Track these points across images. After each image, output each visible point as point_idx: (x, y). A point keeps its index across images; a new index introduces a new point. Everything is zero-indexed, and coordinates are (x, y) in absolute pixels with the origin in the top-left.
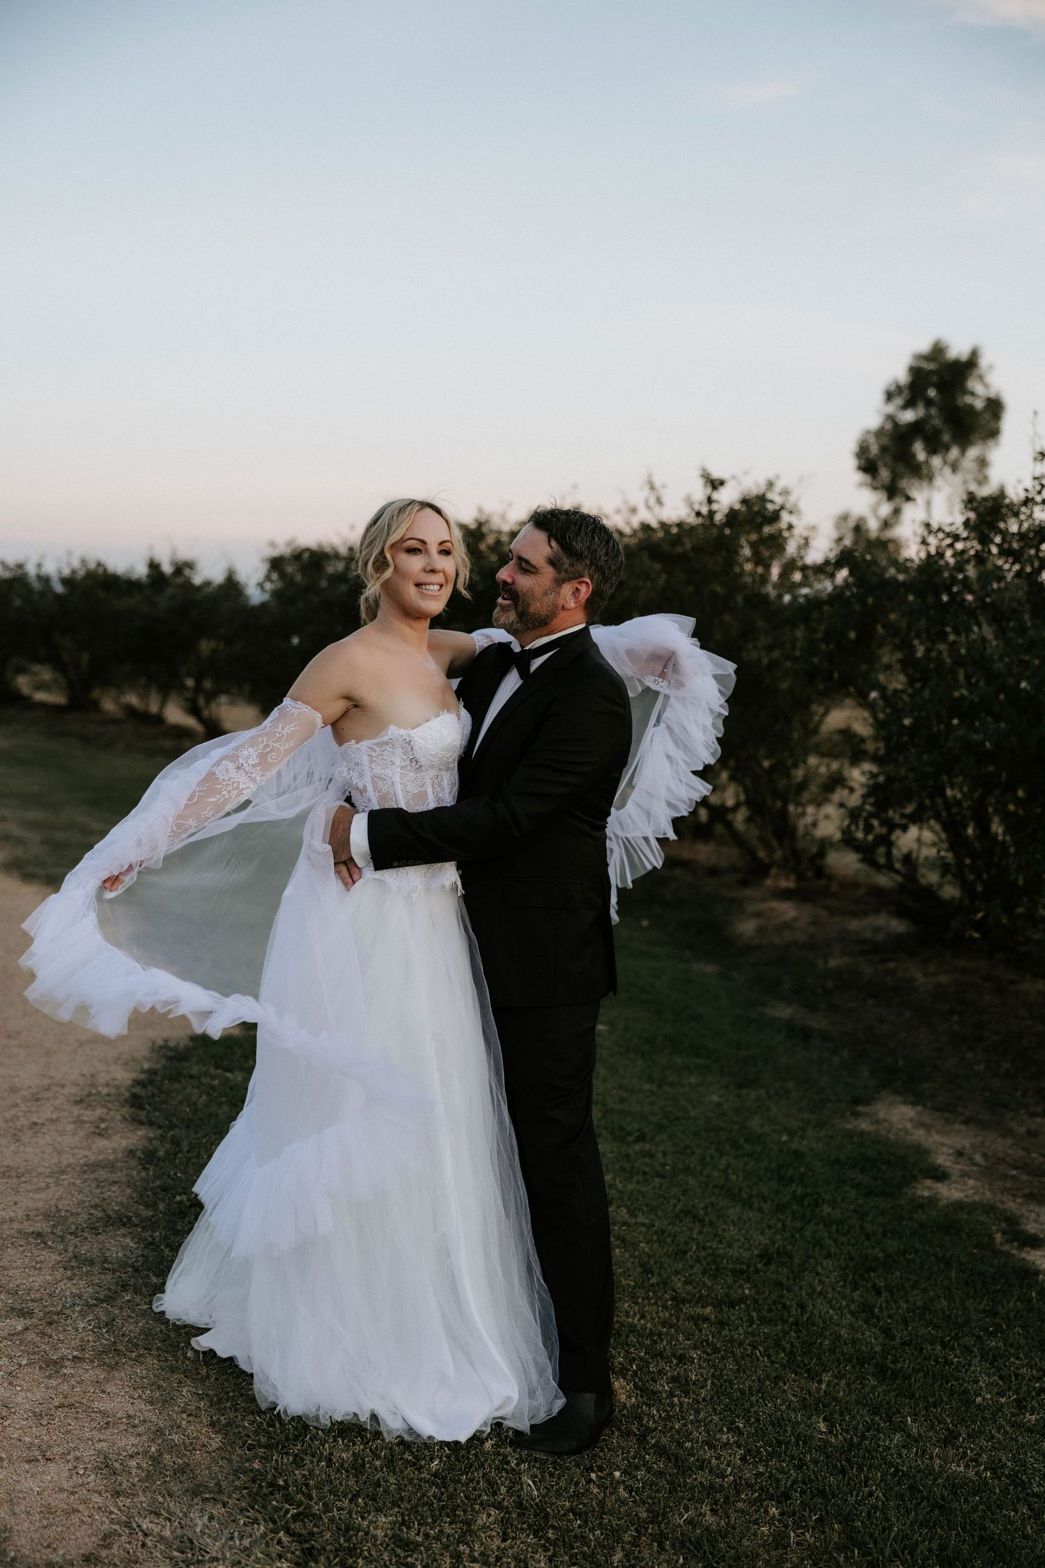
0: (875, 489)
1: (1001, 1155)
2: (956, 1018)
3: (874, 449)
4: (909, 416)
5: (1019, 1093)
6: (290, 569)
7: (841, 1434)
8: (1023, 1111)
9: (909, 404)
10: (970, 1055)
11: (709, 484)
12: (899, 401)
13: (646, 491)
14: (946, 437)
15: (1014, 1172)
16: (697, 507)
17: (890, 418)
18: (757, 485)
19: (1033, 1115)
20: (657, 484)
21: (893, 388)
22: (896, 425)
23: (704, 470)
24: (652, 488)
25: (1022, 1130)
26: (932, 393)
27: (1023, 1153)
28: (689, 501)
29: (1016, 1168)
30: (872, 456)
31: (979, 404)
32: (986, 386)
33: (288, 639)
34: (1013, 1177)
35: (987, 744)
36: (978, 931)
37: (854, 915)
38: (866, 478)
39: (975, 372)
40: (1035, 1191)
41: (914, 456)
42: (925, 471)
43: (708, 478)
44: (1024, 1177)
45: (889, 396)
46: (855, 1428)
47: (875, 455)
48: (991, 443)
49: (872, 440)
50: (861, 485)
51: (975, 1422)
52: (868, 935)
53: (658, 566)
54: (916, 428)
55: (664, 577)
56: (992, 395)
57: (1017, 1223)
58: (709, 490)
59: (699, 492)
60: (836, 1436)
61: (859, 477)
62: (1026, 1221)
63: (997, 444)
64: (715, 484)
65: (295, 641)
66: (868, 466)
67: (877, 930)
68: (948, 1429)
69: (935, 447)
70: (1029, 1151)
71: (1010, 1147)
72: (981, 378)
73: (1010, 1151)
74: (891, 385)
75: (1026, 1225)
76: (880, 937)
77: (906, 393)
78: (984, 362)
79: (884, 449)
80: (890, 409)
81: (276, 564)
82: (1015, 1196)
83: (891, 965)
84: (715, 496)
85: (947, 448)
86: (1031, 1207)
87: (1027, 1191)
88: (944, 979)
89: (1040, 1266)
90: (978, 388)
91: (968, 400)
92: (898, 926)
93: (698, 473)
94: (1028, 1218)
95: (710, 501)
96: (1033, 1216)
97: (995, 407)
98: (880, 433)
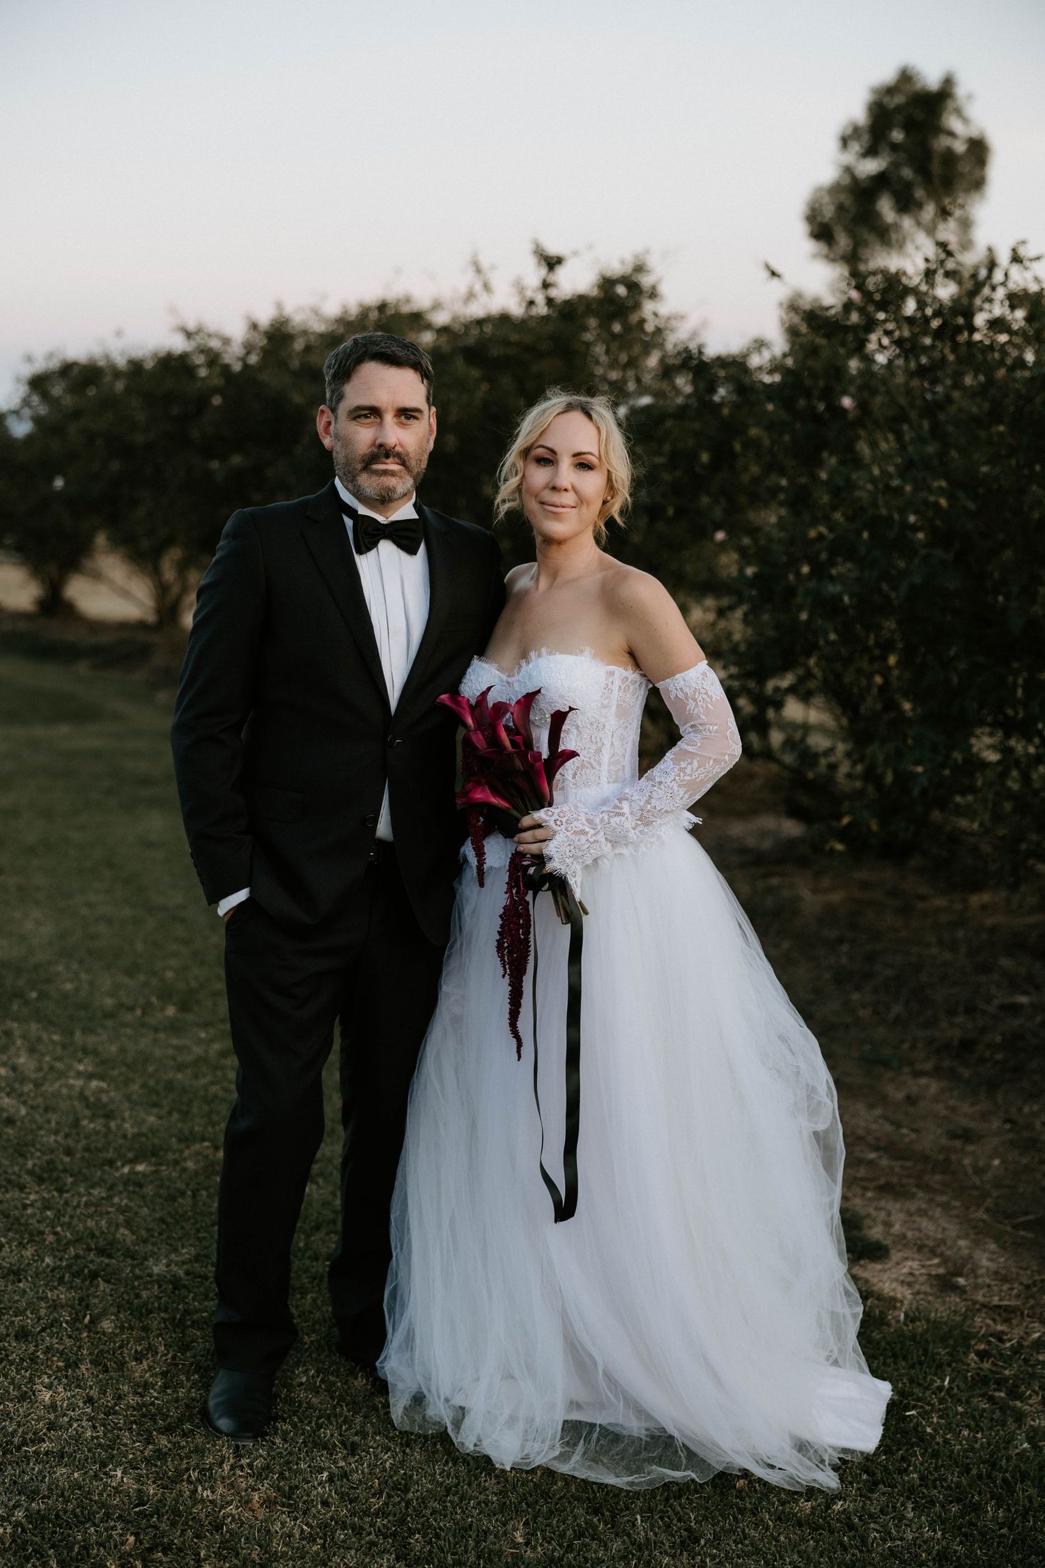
0: (833, 260)
1: (861, 1132)
2: (845, 948)
3: (829, 212)
4: (870, 167)
5: (906, 1046)
6: (57, 390)
7: (542, 1545)
8: (906, 1070)
9: (870, 152)
10: (855, 996)
11: (543, 263)
12: (856, 147)
13: (470, 275)
14: (919, 193)
15: (873, 1156)
16: (529, 294)
17: (848, 170)
18: (623, 262)
19: (917, 1074)
20: (485, 265)
21: (849, 131)
22: (854, 178)
23: (538, 246)
24: (478, 271)
25: (900, 1096)
26: (897, 136)
27: (889, 1128)
28: (520, 288)
29: (876, 1148)
30: (826, 220)
31: (960, 147)
32: (966, 120)
33: (50, 480)
34: (871, 1163)
35: (846, 599)
36: (841, 841)
37: (741, 815)
38: (819, 247)
39: (950, 105)
40: (895, 1180)
41: (878, 215)
42: (894, 236)
43: (541, 255)
44: (884, 1162)
45: (845, 141)
46: (562, 1535)
47: (830, 219)
48: (975, 196)
49: (826, 200)
50: (815, 256)
51: (725, 1518)
52: (751, 842)
53: (475, 373)
54: (881, 181)
55: (484, 387)
56: (974, 133)
57: (859, 1228)
58: (543, 271)
59: (533, 275)
60: (534, 1548)
61: (810, 246)
62: (871, 1223)
63: (982, 196)
64: (552, 263)
65: (59, 483)
66: (821, 232)
67: (764, 834)
68: (688, 1529)
69: (906, 204)
70: (898, 1125)
71: (875, 1122)
72: (959, 112)
73: (874, 1127)
74: (845, 128)
75: (870, 1228)
76: (767, 845)
77: (866, 137)
78: (961, 91)
79: (841, 208)
80: (849, 158)
81: (38, 383)
82: (865, 1189)
83: (775, 881)
84: (552, 278)
85: (920, 206)
86: (882, 1203)
87: (882, 1181)
88: (836, 897)
89: (875, 1285)
90: (954, 124)
91: (943, 142)
92: (791, 828)
93: (530, 247)
94: (874, 1220)
95: (546, 285)
96: (882, 1215)
97: (979, 149)
98: (835, 189)
